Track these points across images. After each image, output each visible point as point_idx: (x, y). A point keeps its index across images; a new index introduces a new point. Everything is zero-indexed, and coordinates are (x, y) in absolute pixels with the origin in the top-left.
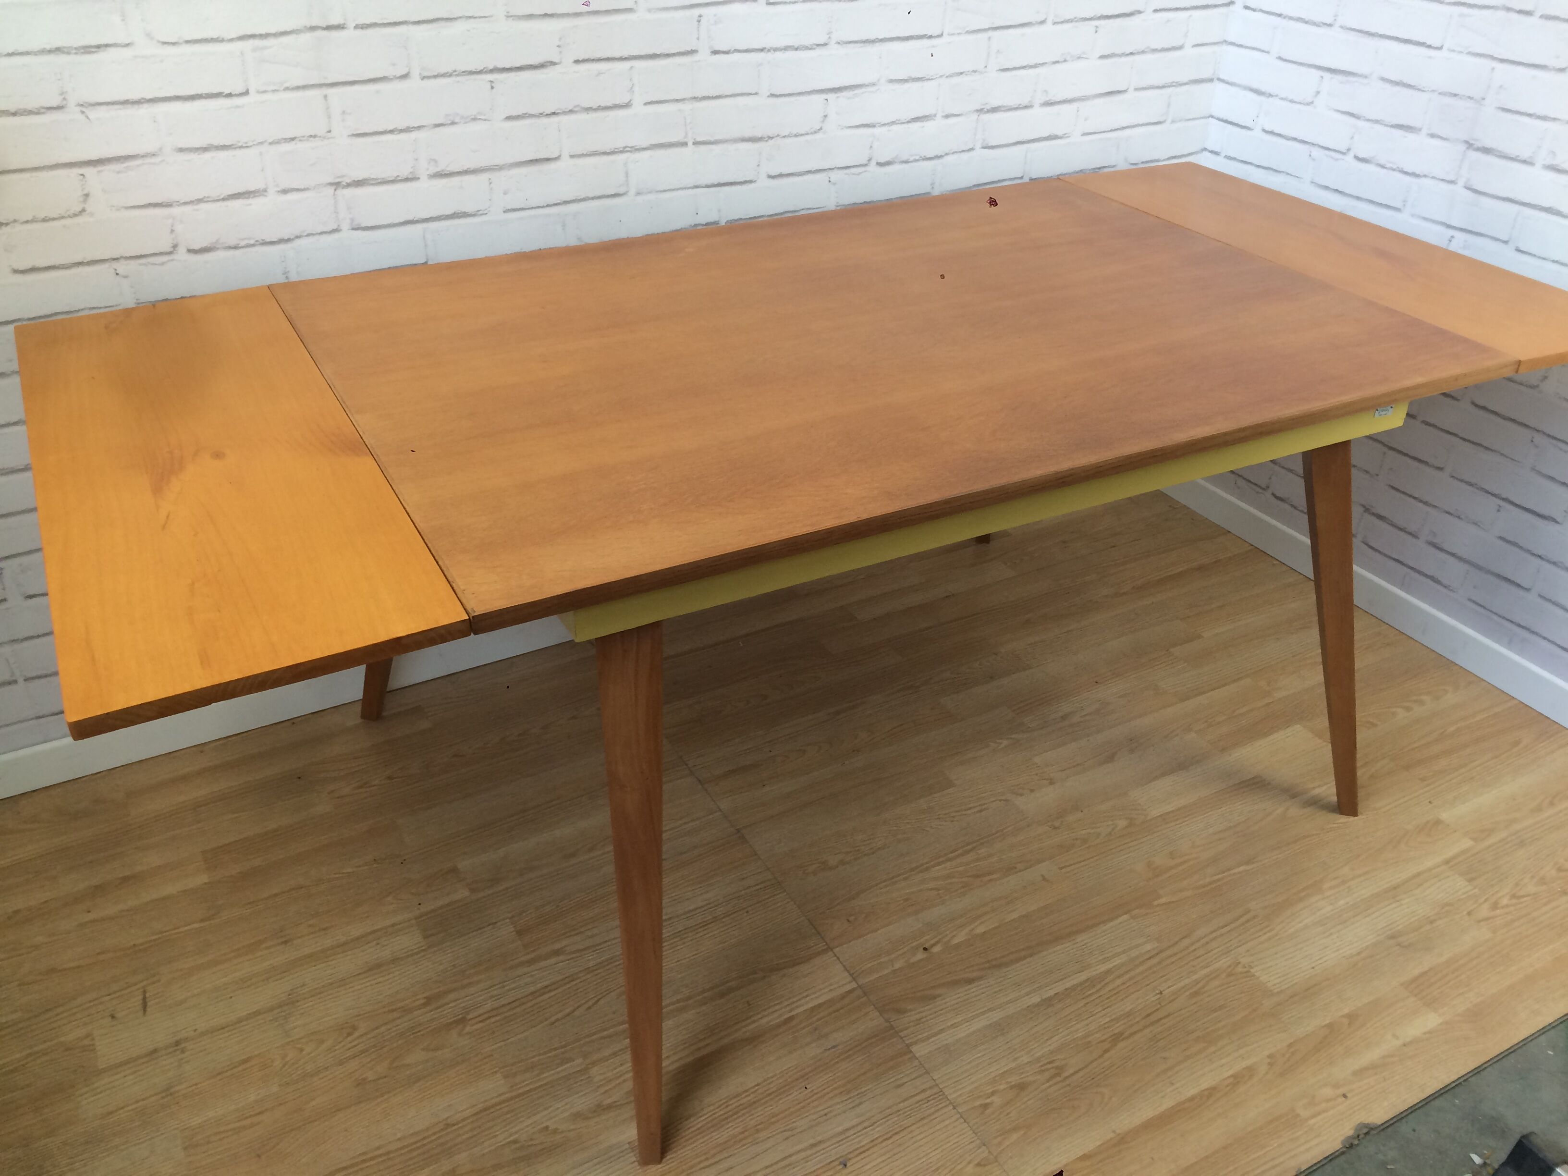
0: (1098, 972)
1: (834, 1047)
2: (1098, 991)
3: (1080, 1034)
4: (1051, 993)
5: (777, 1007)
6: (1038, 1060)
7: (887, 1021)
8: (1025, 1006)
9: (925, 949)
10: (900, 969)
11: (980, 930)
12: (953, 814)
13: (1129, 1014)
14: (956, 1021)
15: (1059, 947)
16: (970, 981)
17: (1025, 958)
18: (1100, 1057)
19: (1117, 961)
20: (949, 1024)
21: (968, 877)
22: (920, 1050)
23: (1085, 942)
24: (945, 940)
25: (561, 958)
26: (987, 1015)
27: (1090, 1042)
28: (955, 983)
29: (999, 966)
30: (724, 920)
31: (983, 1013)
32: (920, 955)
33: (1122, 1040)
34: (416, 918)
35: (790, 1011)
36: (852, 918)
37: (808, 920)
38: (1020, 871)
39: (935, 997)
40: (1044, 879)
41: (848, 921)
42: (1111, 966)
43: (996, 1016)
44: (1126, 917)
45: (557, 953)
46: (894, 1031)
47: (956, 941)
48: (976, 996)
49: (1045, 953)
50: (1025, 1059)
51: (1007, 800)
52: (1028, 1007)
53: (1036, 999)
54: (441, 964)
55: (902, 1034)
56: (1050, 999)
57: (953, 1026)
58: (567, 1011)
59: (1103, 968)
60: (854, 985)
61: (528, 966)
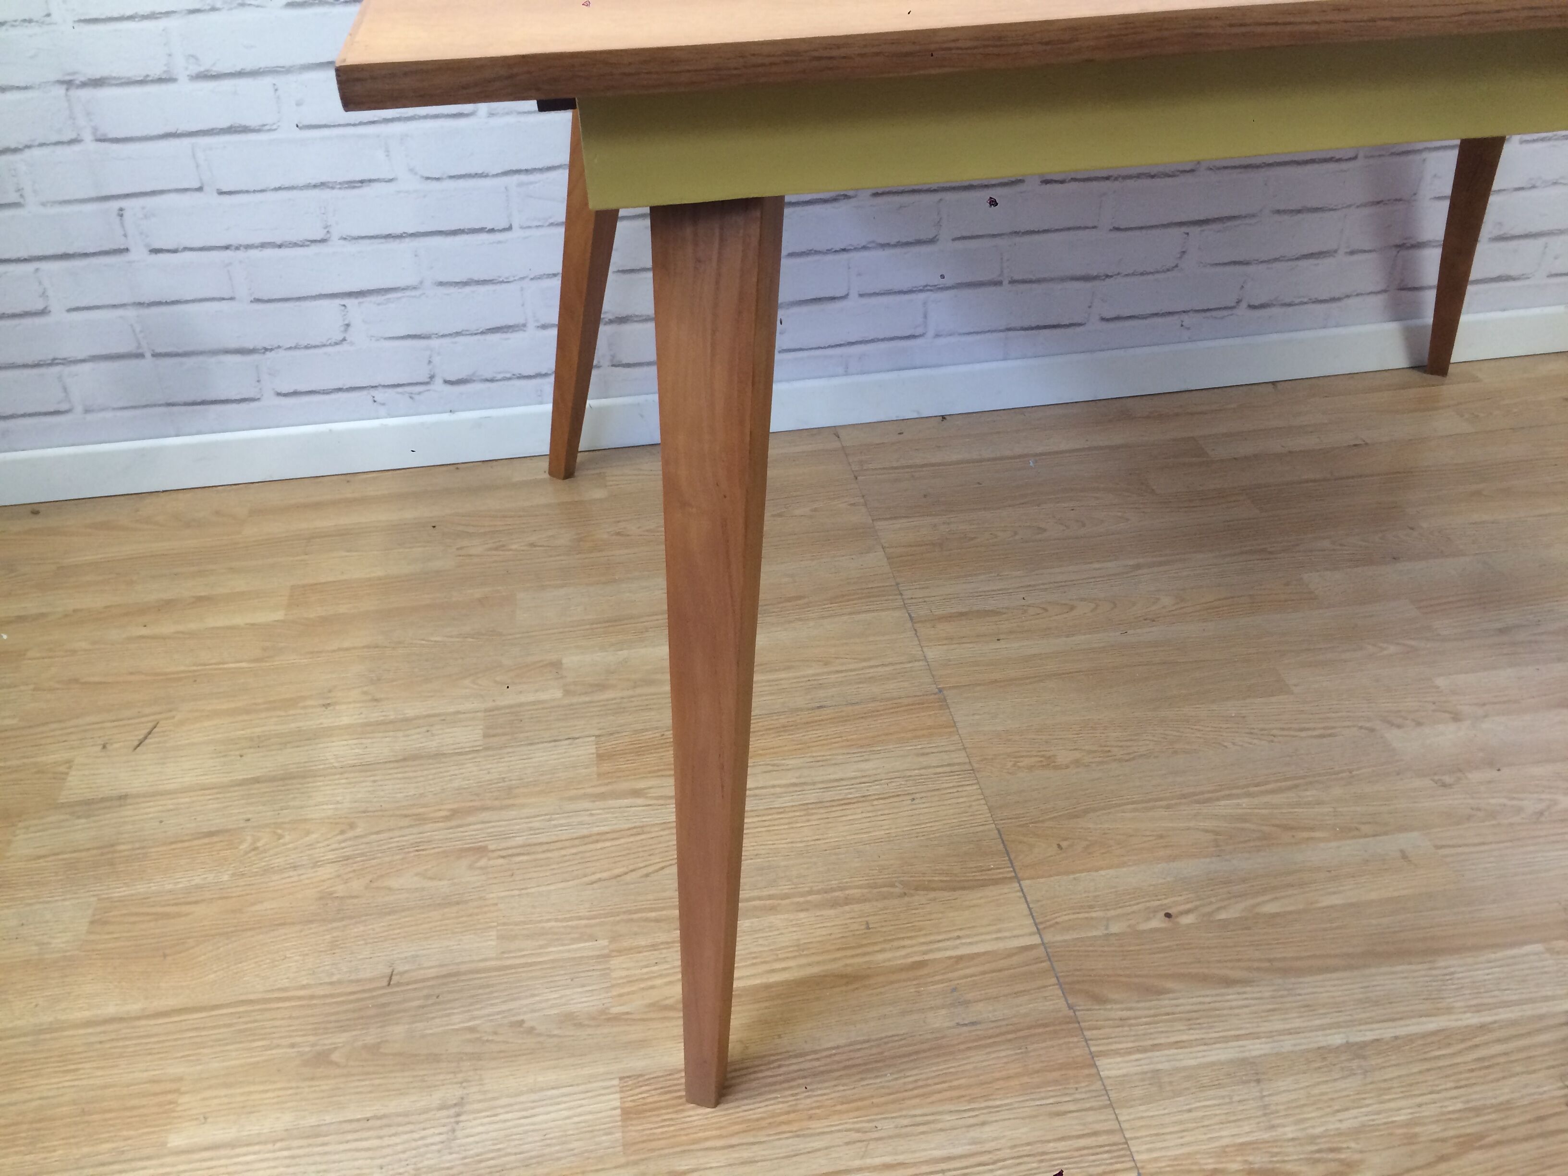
0: (1459, 1023)
1: (973, 1024)
2: (1453, 1055)
3: (1403, 1118)
4: (1369, 1036)
5: (907, 942)
6: (1313, 1139)
7: (1070, 1007)
8: (1316, 1045)
9: (1168, 915)
10: (1116, 934)
11: (1271, 908)
12: (1274, 732)
13: (1506, 1107)
14: (1185, 1038)
15: (1399, 968)
16: (1228, 982)
17: (1335, 969)
18: (1429, 1165)
19: (1505, 1015)
20: (1173, 1039)
21: (1273, 825)
22: (1111, 1068)
23: (1452, 970)
24: (1208, 909)
25: (640, 801)
26: (1241, 1043)
27: (1416, 1135)
28: (1205, 980)
29: (1285, 972)
30: (875, 803)
31: (1238, 1038)
32: (1158, 922)
33: (1481, 1147)
35: (925, 953)
36: (1064, 844)
37: (999, 830)
38: (1366, 836)
39: (1161, 992)
40: (1404, 856)
41: (1059, 846)
42: (1489, 1019)
43: (1256, 1048)
44: (1539, 947)
45: (636, 793)
46: (1077, 1025)
47: (1223, 915)
48: (1231, 1008)
49: (1373, 970)
50: (1290, 1132)
51: (1372, 730)
52: (1319, 1048)
53: (1337, 1039)
54: (489, 773)
55: (1088, 1034)
56: (1363, 1045)
57: (1177, 1044)
58: (617, 871)
59: (1474, 1020)
60: (1036, 940)
61: (594, 801)
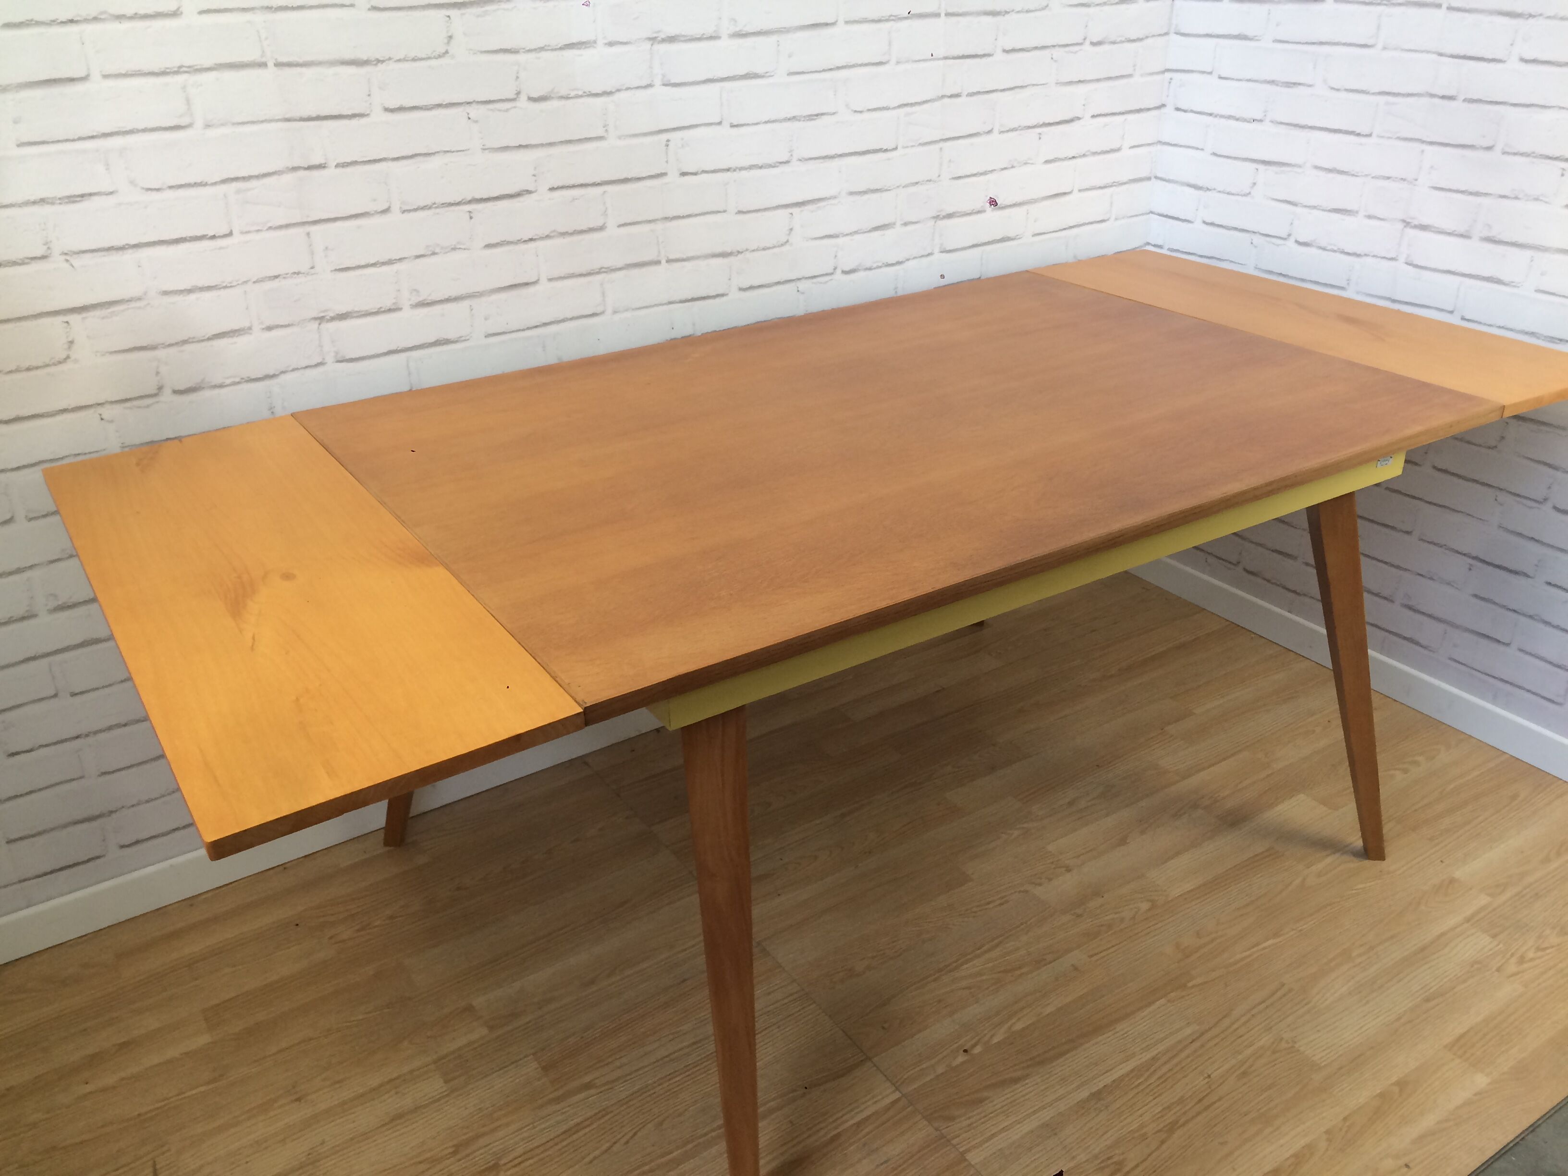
0: (1144, 1060)
1: (886, 1162)
2: (1146, 1080)
3: (1136, 1126)
4: (1101, 1085)
5: (822, 1125)
6: (1096, 1157)
7: (937, 1129)
8: (1076, 1102)
9: (965, 1051)
10: (942, 1074)
11: (1019, 1026)
12: (975, 909)
13: (1181, 1101)
14: (1006, 1124)
15: (1100, 1038)
16: (1016, 1080)
17: (1068, 1051)
18: (1158, 1148)
19: (1161, 1047)
20: (1001, 1127)
21: (999, 972)
22: (975, 1158)
23: (1126, 1030)
24: (986, 1039)
25: (593, 1091)
26: (1037, 1115)
27: (1145, 1134)
28: (1000, 1085)
29: (1042, 1063)
31: (1035, 1112)
32: (961, 1058)
33: (1179, 1128)
34: (435, 1062)
35: (836, 1128)
36: (886, 1026)
37: (844, 1031)
38: (1050, 963)
39: (981, 1101)
40: (1075, 968)
41: (883, 1028)
42: (1156, 1052)
43: (1046, 1115)
44: (1163, 1001)
45: (588, 1086)
46: (945, 1139)
47: (995, 1040)
48: (1023, 1096)
49: (1087, 1045)
50: (1083, 1157)
51: (1026, 892)
52: (1078, 1103)
53: (1084, 1094)
54: (466, 1109)
55: (954, 1142)
56: (1099, 1092)
57: (1004, 1130)
58: (604, 1147)
59: (1148, 1056)
60: (897, 1095)
61: (559, 1103)
